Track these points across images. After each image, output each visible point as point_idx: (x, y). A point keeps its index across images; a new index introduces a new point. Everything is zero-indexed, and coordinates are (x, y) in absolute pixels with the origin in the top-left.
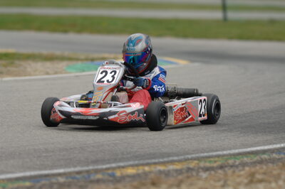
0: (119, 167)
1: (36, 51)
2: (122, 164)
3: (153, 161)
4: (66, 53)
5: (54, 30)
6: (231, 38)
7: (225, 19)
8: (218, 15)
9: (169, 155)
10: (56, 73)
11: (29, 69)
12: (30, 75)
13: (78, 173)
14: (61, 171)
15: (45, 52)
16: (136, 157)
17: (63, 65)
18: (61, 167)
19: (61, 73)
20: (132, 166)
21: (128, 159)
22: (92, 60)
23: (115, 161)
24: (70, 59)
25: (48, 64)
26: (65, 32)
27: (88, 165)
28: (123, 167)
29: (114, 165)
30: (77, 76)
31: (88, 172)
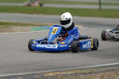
0: (46, 73)
1: (19, 22)
2: (48, 71)
3: (62, 70)
4: (32, 23)
5: (28, 13)
6: (102, 17)
7: (100, 9)
8: (97, 7)
9: (69, 67)
10: (26, 31)
11: (14, 29)
12: (15, 32)
13: (28, 75)
14: (21, 74)
15: (22, 22)
16: (54, 68)
17: (29, 28)
18: (21, 72)
19: (28, 31)
20: (52, 72)
21: (51, 69)
22: (42, 26)
23: (45, 69)
24: (33, 25)
25: (23, 27)
26: (32, 13)
27: (33, 72)
28: (48, 72)
29: (44, 72)
30: (34, 32)
31: (33, 74)
